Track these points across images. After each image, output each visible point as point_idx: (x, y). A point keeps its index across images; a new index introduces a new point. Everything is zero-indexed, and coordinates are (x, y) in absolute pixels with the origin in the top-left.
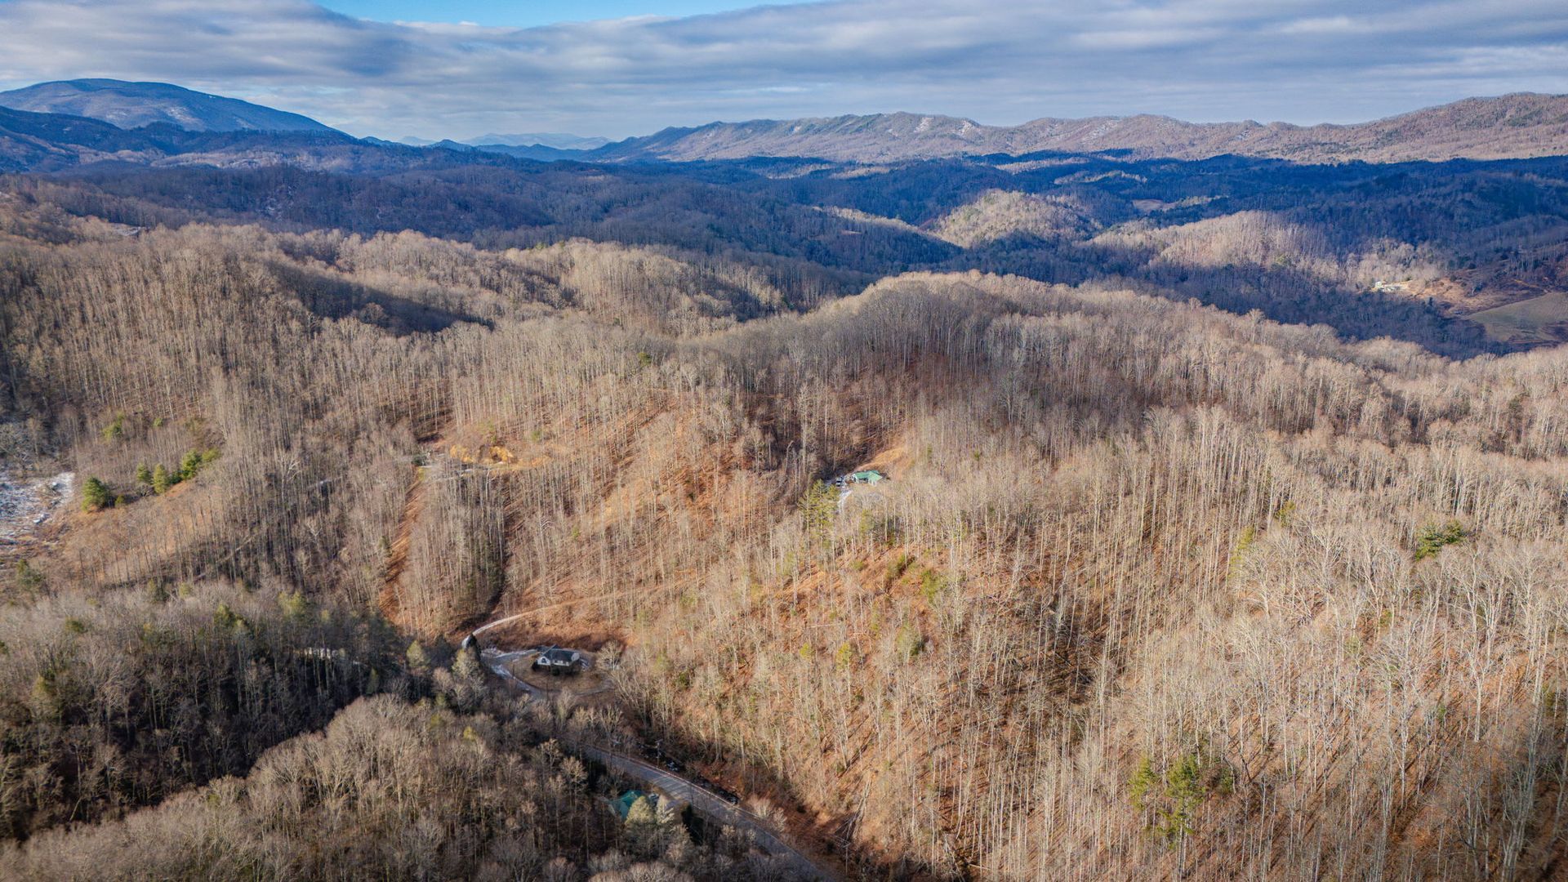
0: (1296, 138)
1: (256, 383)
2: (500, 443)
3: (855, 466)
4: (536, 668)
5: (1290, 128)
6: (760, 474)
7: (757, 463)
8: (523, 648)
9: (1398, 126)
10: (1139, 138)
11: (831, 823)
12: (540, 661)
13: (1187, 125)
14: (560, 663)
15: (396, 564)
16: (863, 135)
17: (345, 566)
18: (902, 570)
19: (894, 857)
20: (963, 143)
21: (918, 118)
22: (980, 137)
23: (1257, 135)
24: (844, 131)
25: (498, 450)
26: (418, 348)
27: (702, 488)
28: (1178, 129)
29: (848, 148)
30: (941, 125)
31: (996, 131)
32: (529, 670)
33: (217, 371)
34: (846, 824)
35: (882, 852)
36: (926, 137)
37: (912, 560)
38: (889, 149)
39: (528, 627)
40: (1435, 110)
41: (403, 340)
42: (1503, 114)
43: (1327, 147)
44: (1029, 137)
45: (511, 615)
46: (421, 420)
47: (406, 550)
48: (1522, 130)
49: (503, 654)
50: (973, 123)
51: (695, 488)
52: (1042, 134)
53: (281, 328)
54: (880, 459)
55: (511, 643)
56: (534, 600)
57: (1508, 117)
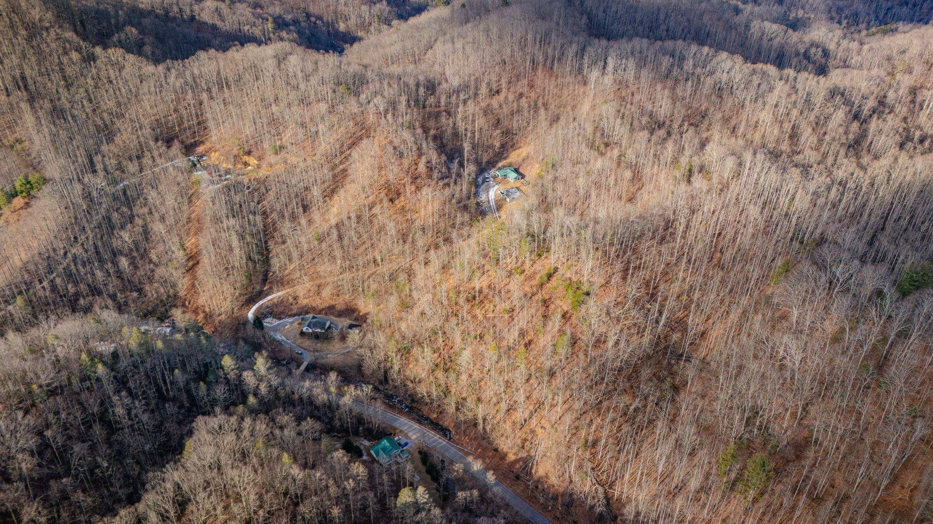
1: (57, 113)
2: (249, 153)
3: (497, 162)
4: (302, 334)
6: (437, 182)
7: (436, 175)
8: (290, 316)
11: (517, 461)
12: (304, 329)
14: (319, 330)
15: (191, 257)
17: (156, 265)
18: (550, 276)
19: (561, 490)
25: (246, 158)
26: (173, 75)
27: (399, 194)
32: (298, 336)
33: (24, 106)
34: (527, 463)
35: (553, 486)
37: (556, 269)
39: (291, 300)
41: (161, 68)
45: (278, 291)
46: (185, 130)
47: (196, 247)
49: (278, 322)
51: (393, 194)
53: (65, 60)
54: (514, 157)
55: (282, 313)
56: (292, 280)
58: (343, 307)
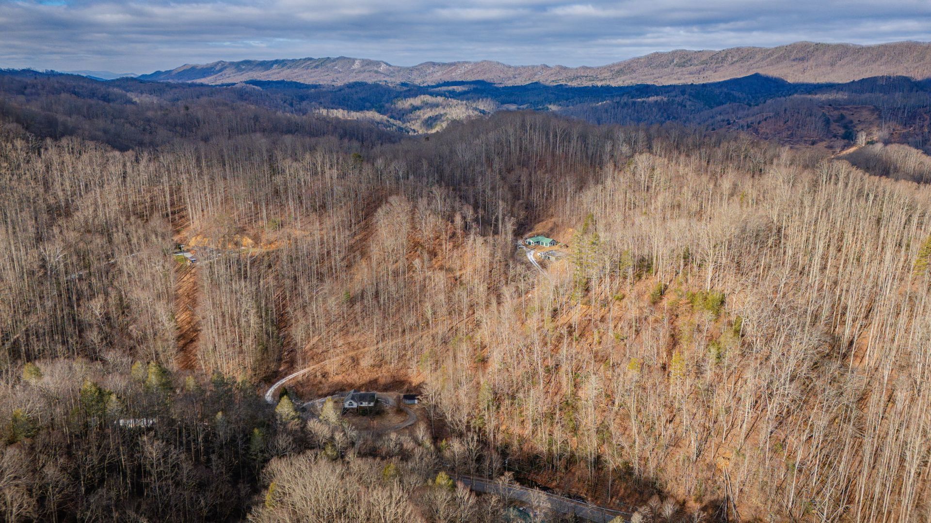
0: (571, 74)
5: (565, 68)
9: (622, 67)
10: (485, 74)
13: (510, 67)
14: (365, 404)
15: (182, 335)
16: (319, 69)
18: (661, 294)
20: (382, 75)
21: (353, 61)
22: (392, 72)
23: (549, 72)
24: (307, 68)
28: (506, 69)
29: (312, 77)
30: (368, 64)
31: (400, 69)
34: (720, 508)
36: (360, 72)
38: (337, 78)
39: (319, 377)
40: (638, 59)
42: (673, 61)
43: (588, 78)
44: (422, 73)
45: (301, 369)
48: (684, 69)
50: (387, 64)
52: (428, 71)
55: (310, 393)
56: (317, 354)
57: (675, 62)
58: (389, 380)
